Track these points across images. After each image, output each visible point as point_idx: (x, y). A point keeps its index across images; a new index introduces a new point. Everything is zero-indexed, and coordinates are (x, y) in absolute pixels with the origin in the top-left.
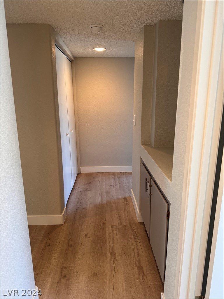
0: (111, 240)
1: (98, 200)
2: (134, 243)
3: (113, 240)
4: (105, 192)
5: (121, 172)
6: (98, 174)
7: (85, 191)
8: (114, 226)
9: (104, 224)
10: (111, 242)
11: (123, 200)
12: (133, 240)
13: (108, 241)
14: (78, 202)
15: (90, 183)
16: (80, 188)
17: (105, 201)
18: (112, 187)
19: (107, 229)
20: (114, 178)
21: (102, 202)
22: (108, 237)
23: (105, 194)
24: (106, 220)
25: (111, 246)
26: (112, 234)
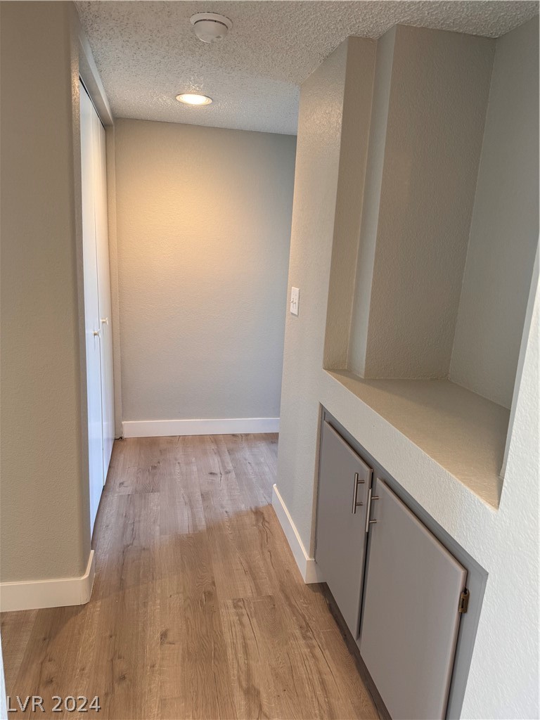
0: (240, 647)
1: (183, 521)
2: (307, 651)
3: (245, 647)
4: (199, 494)
5: (234, 435)
6: (172, 440)
7: (144, 492)
8: (239, 600)
9: (210, 595)
10: (241, 655)
11: (253, 517)
12: (302, 642)
13: (230, 651)
14: (125, 526)
15: (154, 468)
16: (126, 484)
17: (204, 523)
18: (217, 479)
19: (223, 611)
20: (219, 452)
21: (195, 526)
22: (228, 638)
23: (201, 502)
24: (214, 583)
25: (244, 668)
26: (238, 628)
